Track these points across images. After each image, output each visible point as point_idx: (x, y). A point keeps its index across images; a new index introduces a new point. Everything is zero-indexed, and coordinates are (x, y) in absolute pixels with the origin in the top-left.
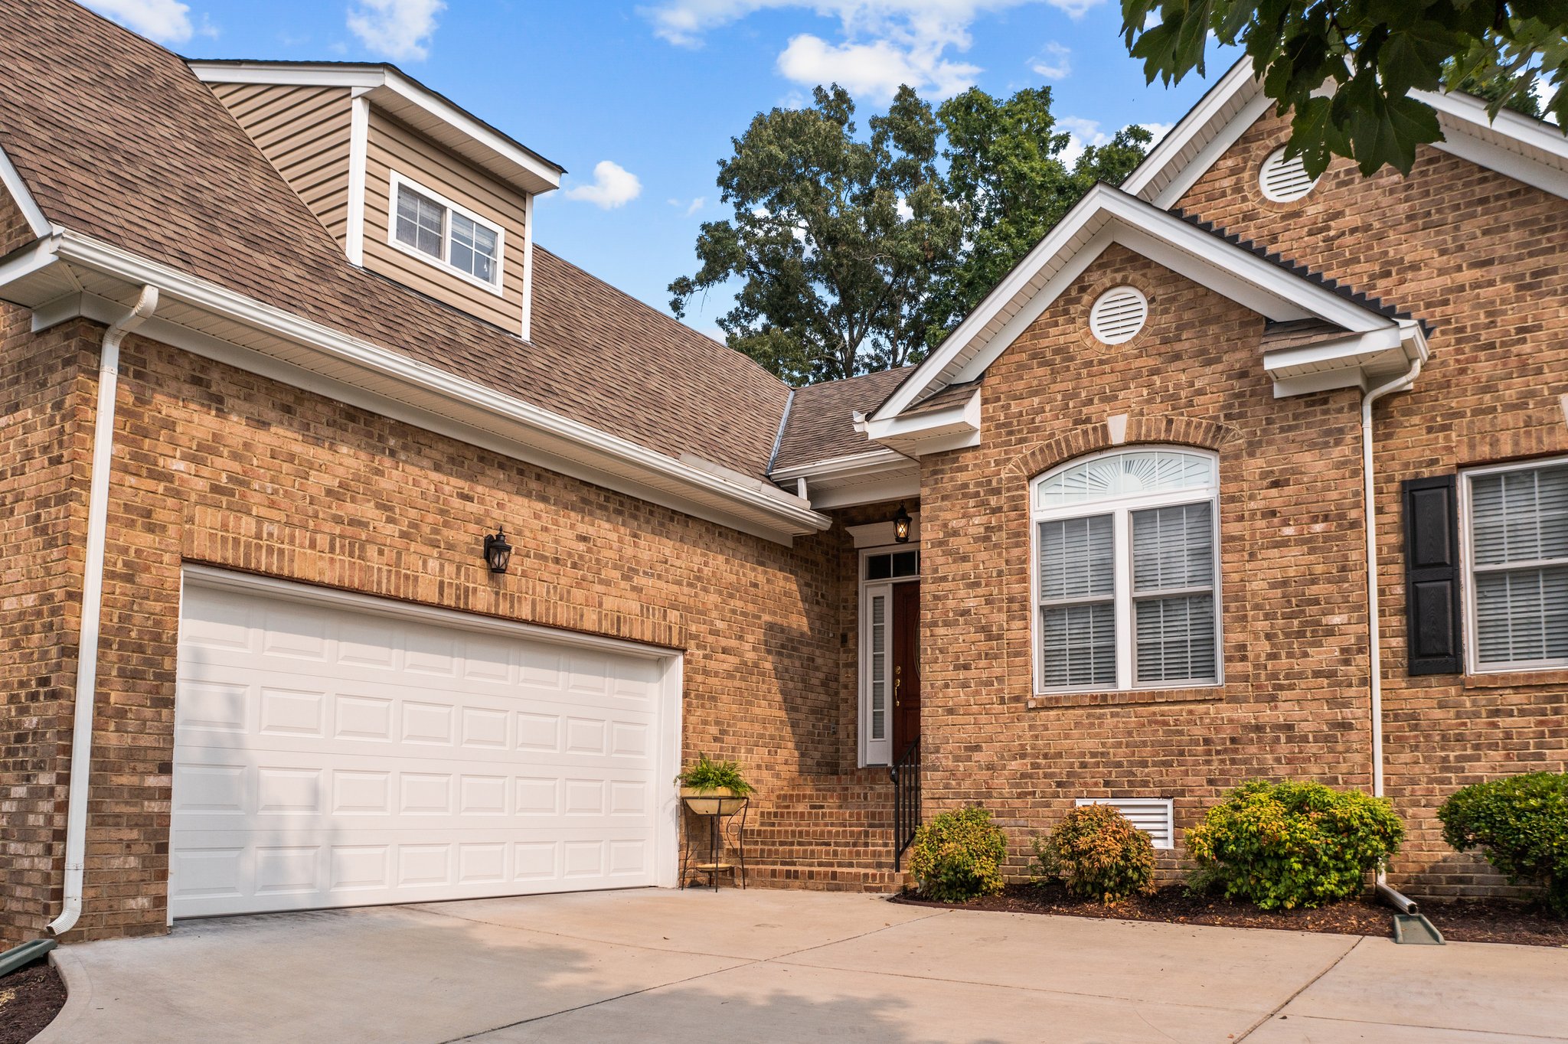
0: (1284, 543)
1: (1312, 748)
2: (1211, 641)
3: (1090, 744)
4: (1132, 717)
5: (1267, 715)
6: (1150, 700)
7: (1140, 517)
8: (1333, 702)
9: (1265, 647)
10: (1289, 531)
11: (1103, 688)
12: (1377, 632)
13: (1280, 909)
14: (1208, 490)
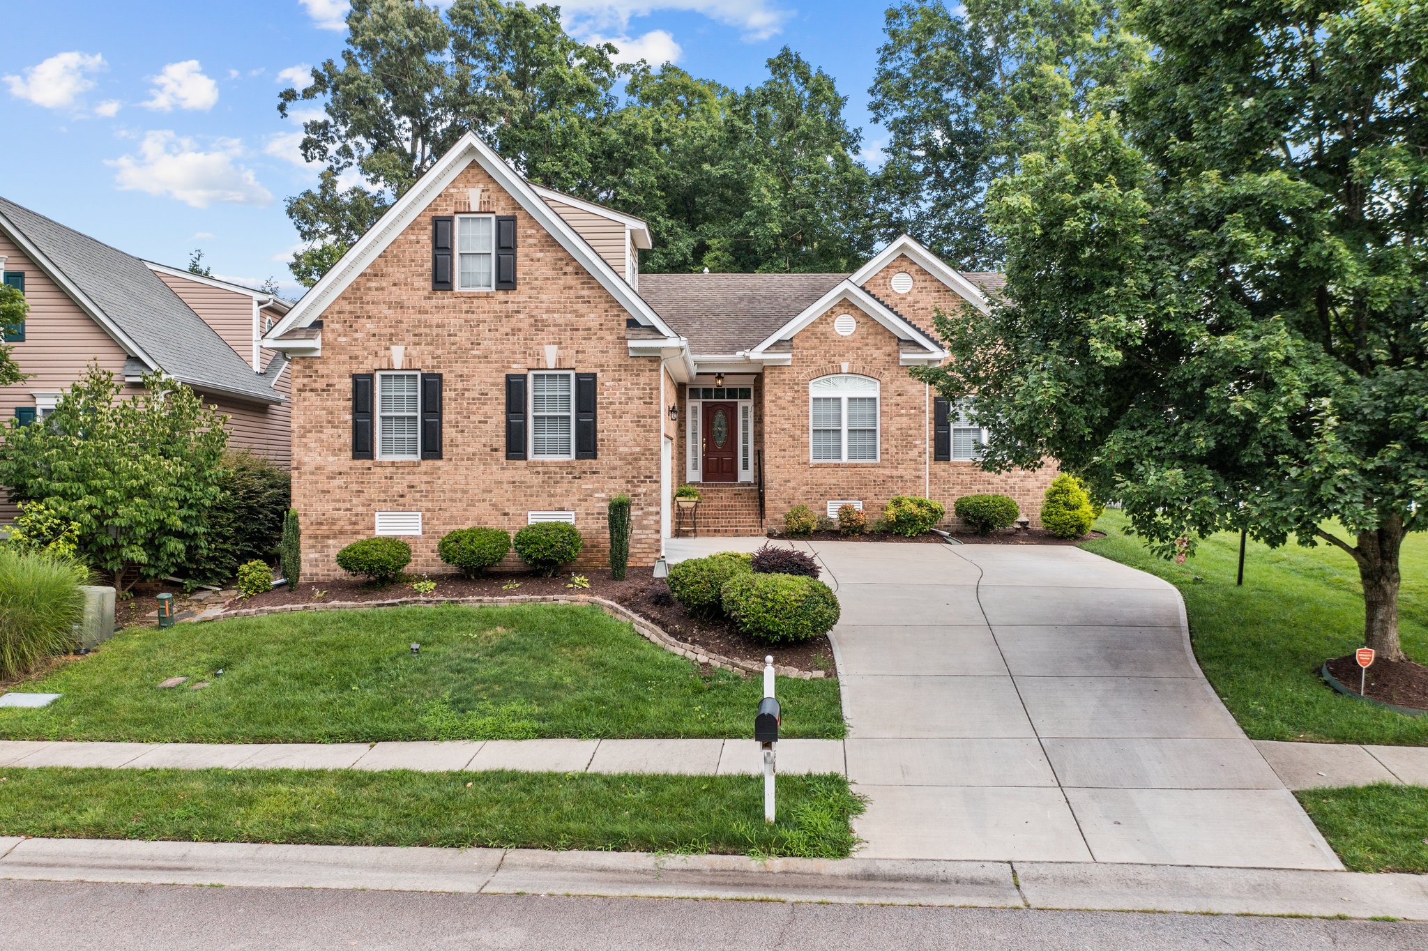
0: (901, 415)
1: (909, 484)
2: (875, 446)
3: (834, 481)
4: (848, 472)
5: (895, 473)
6: (856, 466)
7: (850, 399)
8: (915, 469)
9: (894, 450)
10: (903, 411)
11: (837, 461)
12: (928, 447)
13: (911, 537)
14: (875, 394)
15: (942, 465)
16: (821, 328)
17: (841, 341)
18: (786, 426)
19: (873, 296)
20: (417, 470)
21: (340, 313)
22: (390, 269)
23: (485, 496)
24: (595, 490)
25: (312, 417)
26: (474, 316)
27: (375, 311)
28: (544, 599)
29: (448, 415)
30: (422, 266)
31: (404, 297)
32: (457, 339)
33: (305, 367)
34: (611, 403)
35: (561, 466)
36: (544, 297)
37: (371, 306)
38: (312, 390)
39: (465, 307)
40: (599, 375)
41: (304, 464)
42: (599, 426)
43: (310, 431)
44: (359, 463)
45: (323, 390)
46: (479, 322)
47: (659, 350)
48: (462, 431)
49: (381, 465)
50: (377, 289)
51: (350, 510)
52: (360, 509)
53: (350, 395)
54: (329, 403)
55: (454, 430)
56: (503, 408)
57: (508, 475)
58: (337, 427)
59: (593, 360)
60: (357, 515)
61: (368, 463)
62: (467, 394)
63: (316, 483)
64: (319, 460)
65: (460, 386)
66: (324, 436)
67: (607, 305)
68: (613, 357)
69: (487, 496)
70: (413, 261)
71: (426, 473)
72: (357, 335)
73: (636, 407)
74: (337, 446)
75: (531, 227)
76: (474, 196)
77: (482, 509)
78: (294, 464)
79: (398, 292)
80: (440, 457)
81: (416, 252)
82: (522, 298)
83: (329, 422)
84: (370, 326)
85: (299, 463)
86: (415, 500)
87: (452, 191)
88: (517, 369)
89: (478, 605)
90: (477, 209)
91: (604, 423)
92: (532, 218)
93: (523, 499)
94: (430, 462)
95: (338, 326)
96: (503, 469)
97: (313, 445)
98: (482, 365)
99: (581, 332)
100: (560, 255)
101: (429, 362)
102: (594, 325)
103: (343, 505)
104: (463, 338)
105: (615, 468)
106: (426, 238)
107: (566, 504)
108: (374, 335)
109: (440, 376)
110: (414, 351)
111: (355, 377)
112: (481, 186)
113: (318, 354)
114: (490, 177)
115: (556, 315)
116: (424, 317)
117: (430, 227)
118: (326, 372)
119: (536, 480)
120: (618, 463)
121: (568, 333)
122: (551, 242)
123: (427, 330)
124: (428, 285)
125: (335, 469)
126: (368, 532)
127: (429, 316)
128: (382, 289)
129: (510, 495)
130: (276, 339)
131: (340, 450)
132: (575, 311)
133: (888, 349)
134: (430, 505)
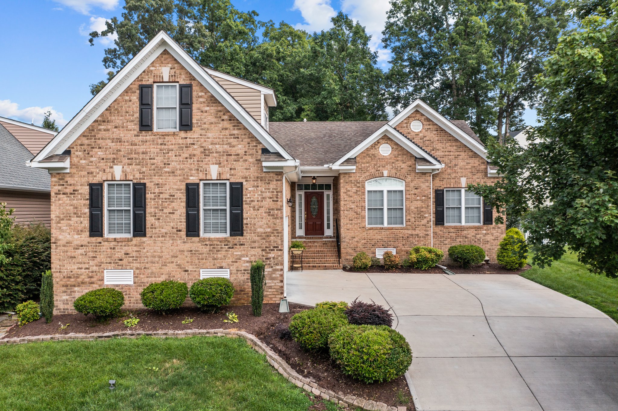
0: (417, 200)
1: (422, 239)
2: (402, 217)
3: (380, 237)
4: (388, 232)
5: (414, 232)
6: (392, 229)
7: (389, 192)
8: (425, 231)
9: (414, 220)
10: (418, 198)
11: (381, 226)
12: (432, 218)
13: (425, 270)
14: (403, 188)
15: (440, 228)
16: (372, 152)
17: (383, 158)
18: (353, 207)
19: (401, 133)
20: (130, 243)
21: (81, 145)
22: (113, 118)
23: (173, 259)
24: (243, 256)
25: (64, 211)
26: (166, 147)
27: (104, 144)
28: (208, 333)
29: (150, 209)
30: (133, 116)
31: (122, 135)
32: (155, 161)
33: (60, 179)
34: (252, 201)
35: (221, 240)
36: (210, 135)
37: (101, 141)
38: (64, 194)
39: (160, 141)
40: (244, 183)
41: (59, 240)
42: (245, 216)
43: (63, 219)
44: (94, 239)
45: (71, 194)
46: (169, 150)
47: (282, 167)
48: (159, 219)
49: (107, 240)
50: (105, 130)
51: (88, 269)
52: (95, 268)
53: (88, 197)
54: (75, 202)
55: (153, 218)
56: (184, 204)
57: (187, 246)
58: (80, 217)
59: (240, 174)
60: (92, 272)
61: (99, 239)
62: (161, 196)
63: (67, 252)
64: (69, 238)
65: (157, 190)
66: (71, 223)
67: (249, 140)
68: (253, 172)
69: (174, 260)
70: (127, 112)
71: (136, 245)
72: (92, 159)
73: (268, 203)
74: (80, 229)
75: (202, 91)
76: (165, 72)
77: (171, 268)
78: (53, 240)
79: (118, 132)
80: (144, 235)
81: (129, 107)
82: (196, 136)
83: (75, 214)
84: (100, 153)
85: (56, 239)
86: (129, 263)
87: (152, 68)
88: (193, 179)
89: (164, 337)
90: (167, 80)
91: (248, 213)
92: (202, 85)
93: (197, 261)
94: (138, 239)
95: (80, 153)
96: (184, 242)
97: (64, 228)
98: (171, 178)
99: (233, 157)
100: (220, 108)
101: (138, 176)
102: (241, 152)
103: (84, 266)
104: (159, 160)
105: (255, 242)
106: (135, 98)
107: (224, 265)
108: (103, 159)
109: (144, 184)
110: (128, 169)
111: (91, 185)
112: (170, 65)
113: (68, 171)
114: (175, 60)
115: (217, 146)
116: (134, 147)
117: (138, 92)
118: (72, 182)
119: (205, 250)
120: (257, 238)
121: (225, 157)
122: (213, 100)
123: (136, 156)
124: (137, 128)
125: (79, 243)
126: (99, 283)
127: (138, 147)
128: (108, 130)
129: (188, 259)
130: (39, 162)
131: (82, 231)
132: (229, 144)
133: (409, 163)
134: (138, 265)
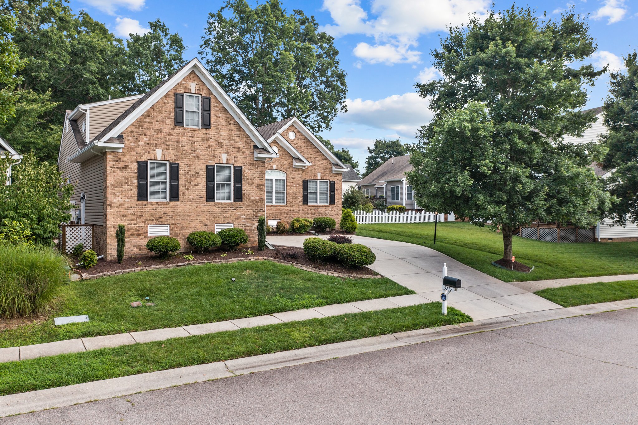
0: (294, 187)
2: (284, 198)
3: (271, 212)
4: (276, 209)
5: (292, 209)
6: (278, 206)
7: (276, 180)
8: (298, 208)
9: (291, 200)
10: (294, 185)
11: (271, 204)
13: (302, 234)
14: (285, 178)
15: (305, 206)
20: (167, 206)
21: (131, 132)
22: (156, 114)
23: (197, 217)
24: (242, 215)
25: (118, 181)
26: (193, 139)
27: (148, 133)
29: (182, 182)
30: (170, 114)
31: (162, 128)
32: (185, 148)
33: (114, 156)
34: (248, 179)
35: (228, 205)
36: (222, 133)
37: (146, 130)
38: (117, 168)
39: (189, 134)
40: (243, 167)
41: (114, 203)
42: (243, 188)
43: (116, 187)
44: (140, 203)
45: (123, 168)
46: (195, 141)
47: (265, 158)
48: (188, 189)
49: (151, 204)
50: (149, 123)
51: (136, 224)
52: (141, 224)
53: (136, 171)
54: (126, 174)
55: (184, 188)
56: (205, 179)
57: (207, 208)
58: (130, 186)
59: (240, 161)
60: (139, 227)
61: (145, 203)
62: (190, 173)
63: (120, 212)
64: (121, 201)
65: (187, 169)
66: (123, 190)
67: (246, 139)
68: (248, 160)
69: (198, 218)
70: (166, 111)
71: (171, 207)
72: (140, 143)
73: (257, 181)
74: (130, 194)
75: (217, 103)
76: (193, 86)
77: (196, 223)
78: (108, 203)
79: (159, 125)
80: (178, 201)
81: (167, 108)
82: (213, 133)
83: (126, 183)
84: (146, 139)
85: (111, 202)
86: (167, 220)
87: (183, 82)
88: (211, 163)
90: (194, 92)
91: (245, 187)
92: (217, 99)
93: (213, 218)
94: (174, 203)
95: (130, 138)
96: (205, 206)
97: (118, 194)
98: (196, 160)
99: (236, 149)
100: (228, 116)
101: (173, 157)
102: (241, 146)
103: (133, 222)
104: (188, 148)
105: (249, 206)
106: (172, 102)
107: (230, 221)
108: (148, 144)
109: (178, 164)
110: (167, 152)
111: (138, 162)
112: (196, 82)
113: (121, 150)
114: (200, 79)
115: (226, 141)
116: (170, 137)
117: (174, 97)
118: (124, 159)
119: (218, 211)
120: (250, 204)
121: (231, 149)
122: (224, 110)
123: (172, 143)
124: (173, 123)
125: (129, 205)
126: (145, 235)
127: (173, 137)
128: (152, 123)
129: (207, 217)
130: (104, 142)
131: (131, 196)
132: (234, 140)
133: (289, 161)
134: (173, 222)
